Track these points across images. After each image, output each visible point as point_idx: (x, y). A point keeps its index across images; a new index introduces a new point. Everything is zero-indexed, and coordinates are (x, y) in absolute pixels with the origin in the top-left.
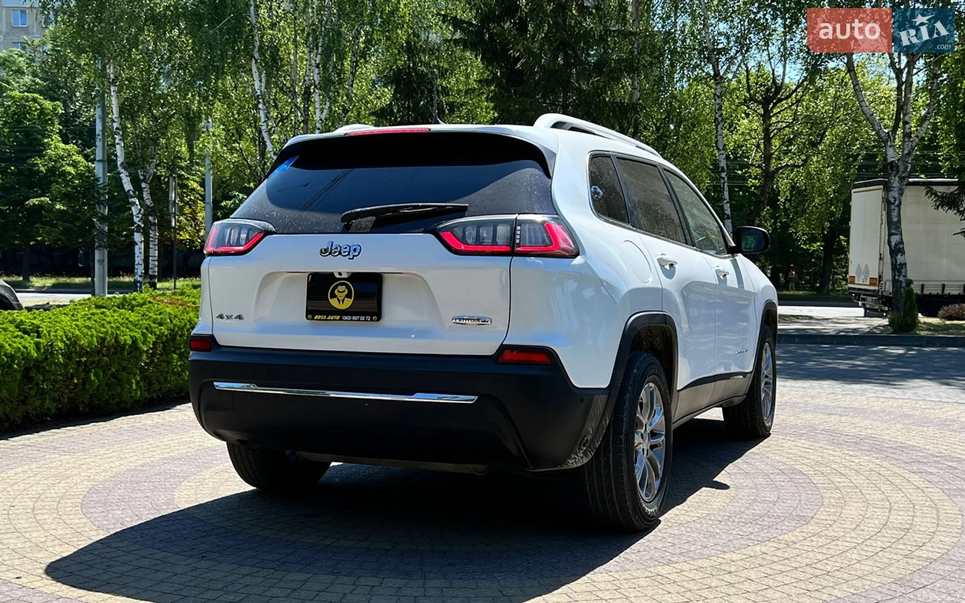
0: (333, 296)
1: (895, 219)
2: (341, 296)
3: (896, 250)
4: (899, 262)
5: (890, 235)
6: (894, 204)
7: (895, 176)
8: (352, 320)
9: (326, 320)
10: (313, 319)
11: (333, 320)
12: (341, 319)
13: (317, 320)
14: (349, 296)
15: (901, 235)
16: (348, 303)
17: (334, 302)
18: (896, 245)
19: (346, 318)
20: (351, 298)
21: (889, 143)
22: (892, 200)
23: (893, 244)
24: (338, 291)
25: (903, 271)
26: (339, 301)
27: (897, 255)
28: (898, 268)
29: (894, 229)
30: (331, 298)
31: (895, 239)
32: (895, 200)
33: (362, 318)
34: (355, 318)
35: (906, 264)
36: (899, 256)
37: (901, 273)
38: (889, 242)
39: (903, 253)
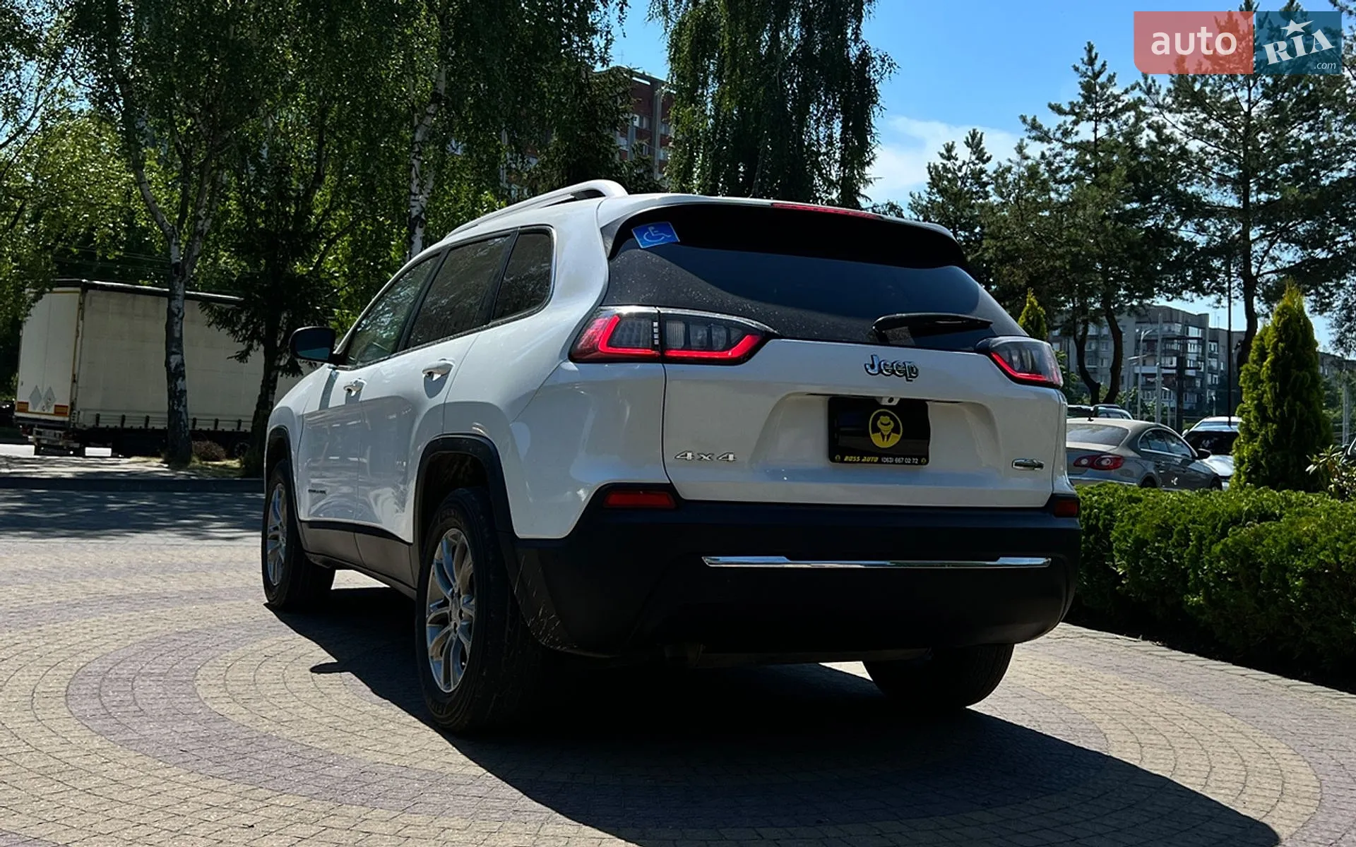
0: (876, 430)
1: (177, 335)
2: (886, 430)
3: (175, 374)
4: (179, 389)
5: (169, 354)
6: (177, 316)
7: (180, 282)
8: (894, 463)
9: (860, 462)
10: (842, 461)
11: (870, 462)
12: (880, 462)
13: (848, 462)
14: (896, 430)
15: (182, 355)
16: (895, 439)
17: (877, 439)
18: (177, 366)
19: (887, 460)
20: (899, 433)
21: (174, 240)
22: (176, 311)
23: (173, 365)
24: (882, 424)
25: (183, 399)
26: (883, 436)
27: (177, 380)
28: (176, 396)
29: (175, 347)
30: (873, 433)
31: (175, 359)
32: (179, 312)
33: (908, 460)
34: (898, 460)
35: (185, 391)
36: (180, 381)
37: (181, 401)
38: (167, 363)
39: (184, 378)
